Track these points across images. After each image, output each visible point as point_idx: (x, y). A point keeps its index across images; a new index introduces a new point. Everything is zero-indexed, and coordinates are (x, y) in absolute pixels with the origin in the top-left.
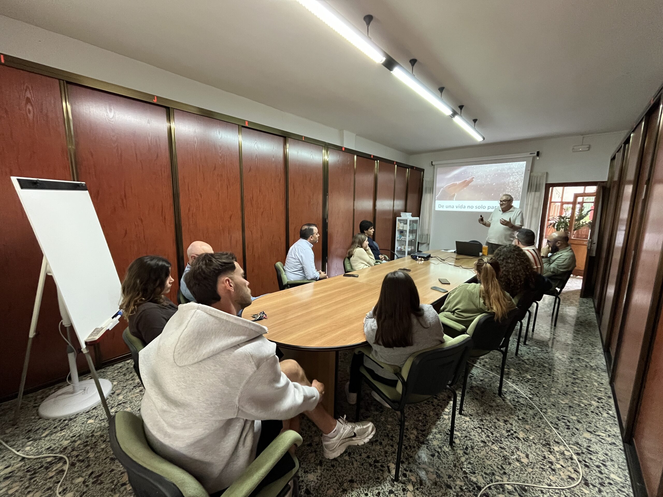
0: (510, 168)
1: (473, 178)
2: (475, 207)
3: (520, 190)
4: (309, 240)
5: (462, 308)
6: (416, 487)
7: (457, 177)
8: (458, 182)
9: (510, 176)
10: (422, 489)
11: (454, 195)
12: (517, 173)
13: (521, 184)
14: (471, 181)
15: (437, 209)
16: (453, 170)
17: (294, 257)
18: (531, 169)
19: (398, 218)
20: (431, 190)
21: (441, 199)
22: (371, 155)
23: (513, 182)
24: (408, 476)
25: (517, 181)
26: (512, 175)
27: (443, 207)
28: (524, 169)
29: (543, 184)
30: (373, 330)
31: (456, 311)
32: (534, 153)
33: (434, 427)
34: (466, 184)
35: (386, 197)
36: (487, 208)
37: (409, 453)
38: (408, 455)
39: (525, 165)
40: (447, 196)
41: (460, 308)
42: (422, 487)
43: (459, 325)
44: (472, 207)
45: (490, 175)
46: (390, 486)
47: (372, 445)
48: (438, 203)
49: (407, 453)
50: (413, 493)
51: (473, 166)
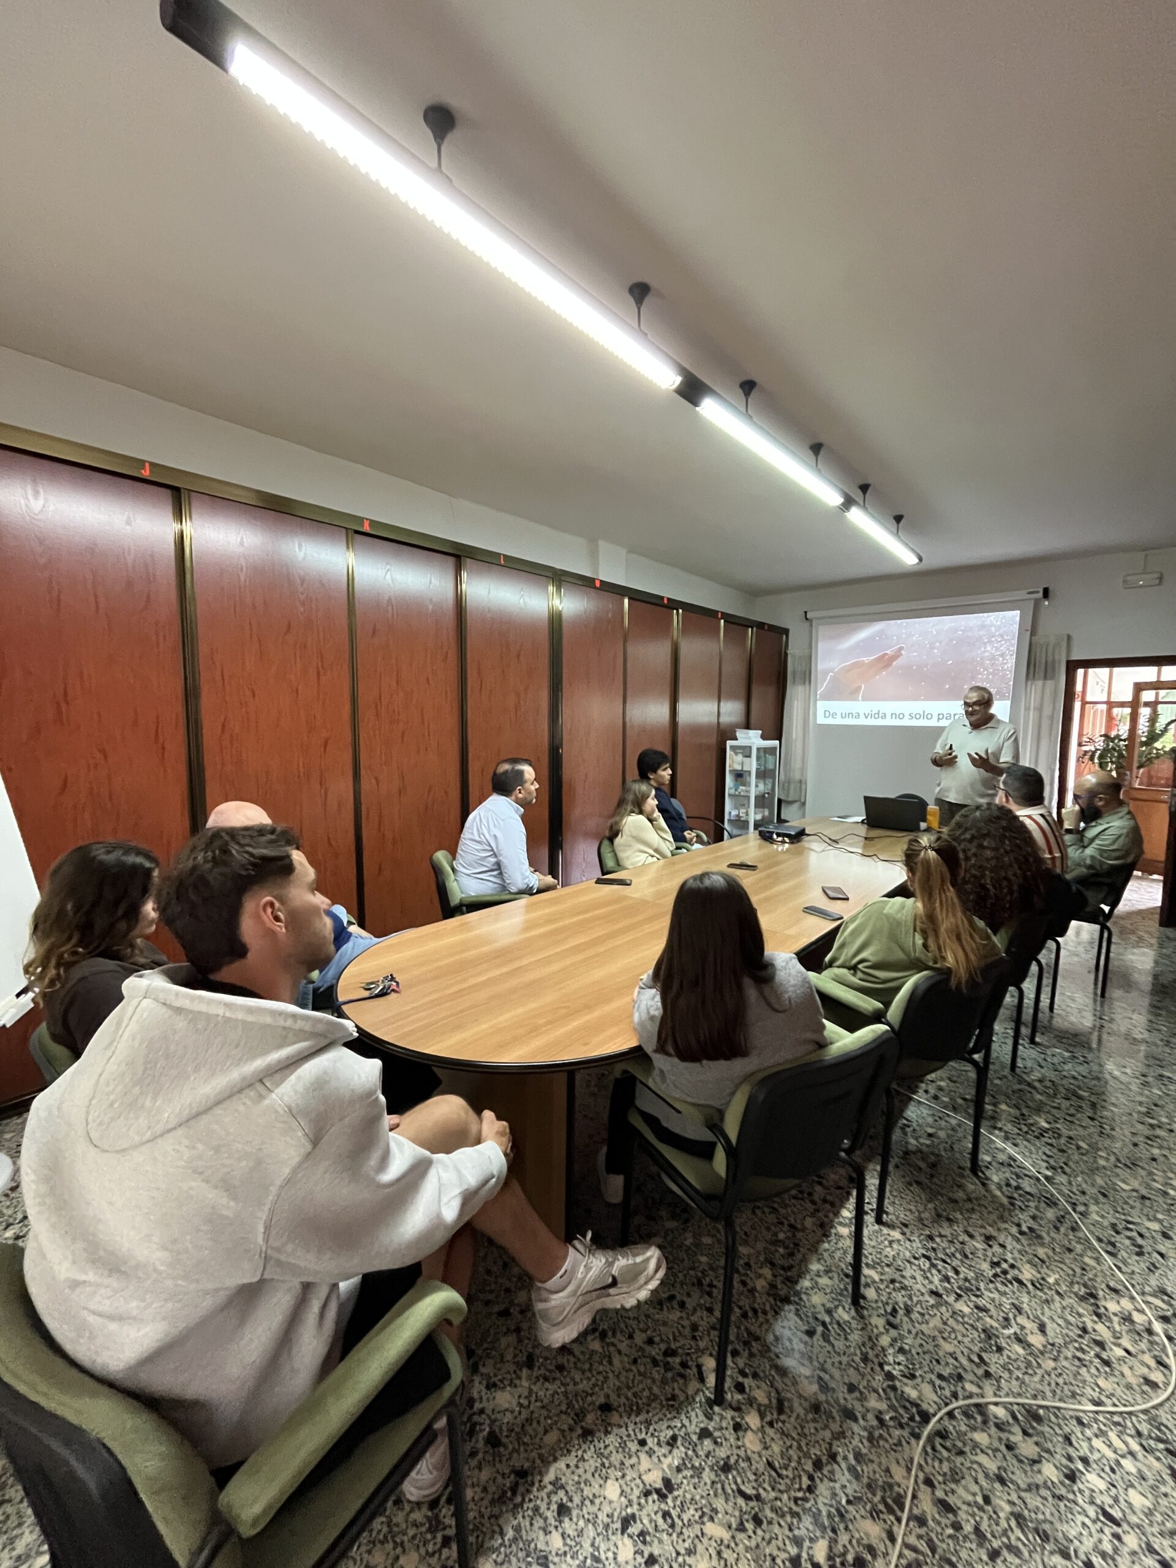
0: (983, 627)
1: (901, 648)
2: (907, 716)
3: (1011, 676)
4: (513, 797)
5: (873, 959)
6: (768, 1418)
7: (865, 647)
8: (866, 659)
9: (985, 644)
10: (784, 1422)
11: (860, 687)
12: (1001, 636)
13: (1011, 662)
14: (897, 655)
15: (821, 720)
16: (855, 630)
17: (477, 838)
18: (1032, 629)
19: (729, 743)
20: (807, 677)
21: (827, 697)
22: (662, 598)
23: (993, 658)
24: (747, 1390)
25: (1002, 655)
26: (990, 642)
27: (834, 715)
28: (1016, 628)
29: (1060, 662)
30: (652, 1018)
31: (860, 966)
32: (1037, 592)
33: (815, 1257)
34: (886, 662)
35: (701, 694)
36: (935, 717)
37: (752, 1328)
38: (750, 1333)
39: (1018, 619)
40: (841, 691)
41: (871, 958)
42: (782, 1417)
43: (864, 1001)
44: (901, 716)
45: (940, 642)
46: (702, 1417)
47: (662, 1309)
48: (821, 706)
49: (747, 1329)
50: (760, 1434)
51: (899, 622)
